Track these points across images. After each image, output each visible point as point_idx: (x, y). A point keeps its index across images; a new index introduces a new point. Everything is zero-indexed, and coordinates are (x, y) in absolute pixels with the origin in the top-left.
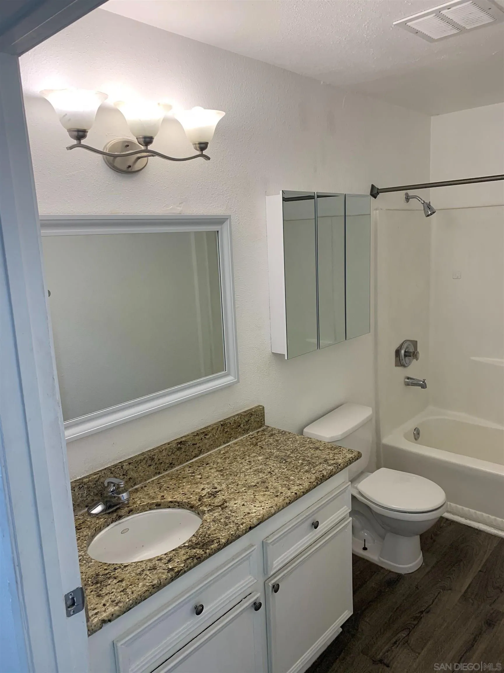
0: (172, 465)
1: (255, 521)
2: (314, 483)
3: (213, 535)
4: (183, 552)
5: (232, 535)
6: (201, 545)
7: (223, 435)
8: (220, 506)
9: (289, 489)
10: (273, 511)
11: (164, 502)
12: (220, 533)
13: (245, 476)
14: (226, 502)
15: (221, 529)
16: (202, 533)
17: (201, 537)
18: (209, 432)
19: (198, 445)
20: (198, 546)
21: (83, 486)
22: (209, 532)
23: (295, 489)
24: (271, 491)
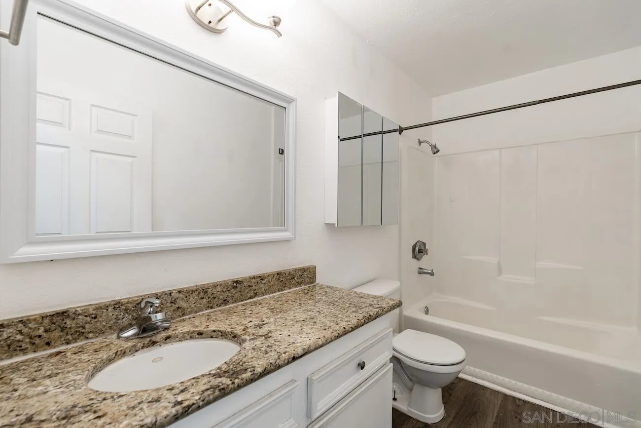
0: (225, 302)
1: (300, 351)
2: (362, 321)
3: (248, 362)
4: (205, 380)
5: (271, 364)
6: (231, 373)
7: (278, 283)
8: (264, 336)
9: (337, 324)
10: (320, 343)
11: (207, 330)
12: (257, 361)
13: (294, 313)
14: (271, 332)
15: (260, 357)
16: (236, 360)
17: (234, 365)
18: (266, 278)
19: (253, 288)
20: (227, 375)
21: (119, 307)
22: (244, 360)
23: (343, 324)
24: (319, 325)
